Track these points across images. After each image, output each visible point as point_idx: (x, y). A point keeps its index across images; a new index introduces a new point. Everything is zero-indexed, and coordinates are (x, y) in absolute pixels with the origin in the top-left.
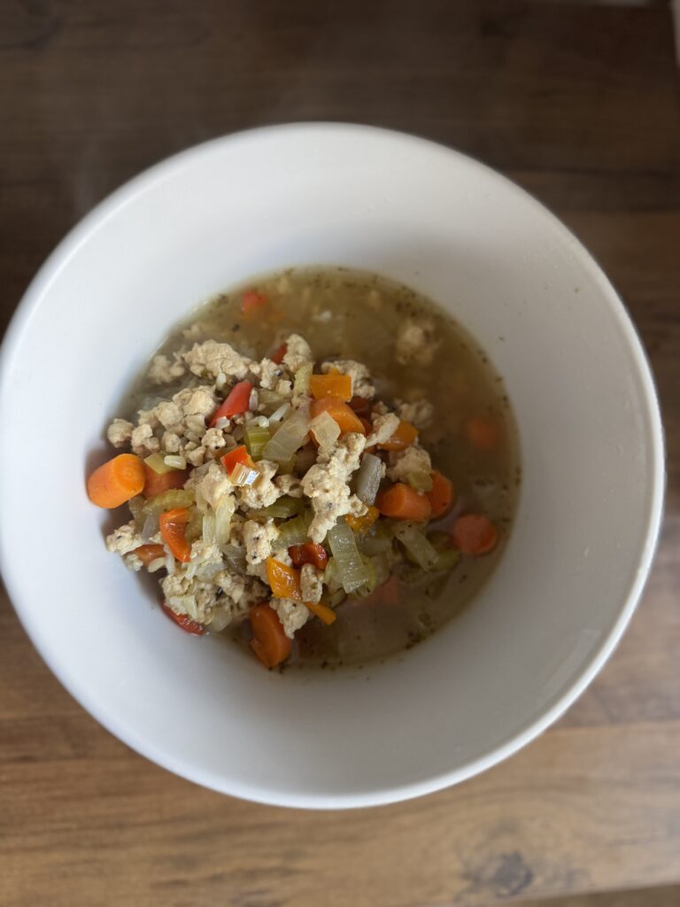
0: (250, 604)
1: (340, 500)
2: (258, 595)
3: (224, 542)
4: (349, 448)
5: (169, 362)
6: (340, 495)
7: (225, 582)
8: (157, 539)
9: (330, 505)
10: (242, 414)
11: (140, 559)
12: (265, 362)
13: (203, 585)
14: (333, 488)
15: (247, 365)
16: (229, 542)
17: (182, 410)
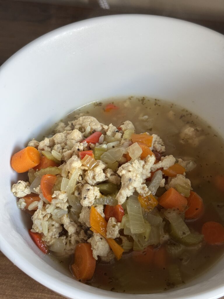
0: (77, 242)
1: (136, 178)
2: (82, 237)
3: (71, 192)
4: (145, 162)
5: (65, 126)
6: (136, 176)
7: (66, 221)
8: (37, 190)
9: (130, 180)
10: (95, 143)
11: (26, 202)
12: (111, 125)
13: (54, 223)
14: (133, 172)
15: (102, 126)
16: (73, 193)
17: (66, 137)
